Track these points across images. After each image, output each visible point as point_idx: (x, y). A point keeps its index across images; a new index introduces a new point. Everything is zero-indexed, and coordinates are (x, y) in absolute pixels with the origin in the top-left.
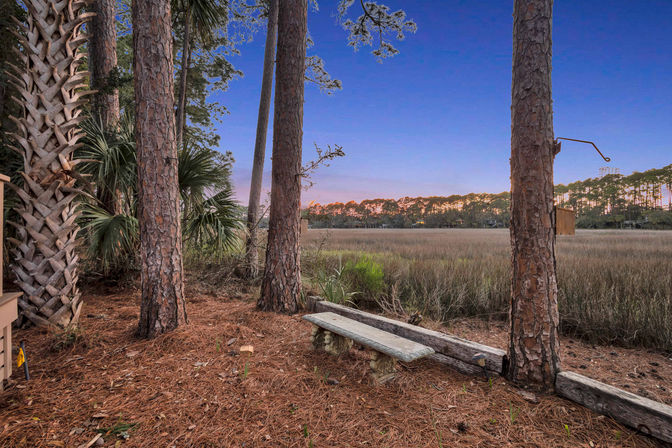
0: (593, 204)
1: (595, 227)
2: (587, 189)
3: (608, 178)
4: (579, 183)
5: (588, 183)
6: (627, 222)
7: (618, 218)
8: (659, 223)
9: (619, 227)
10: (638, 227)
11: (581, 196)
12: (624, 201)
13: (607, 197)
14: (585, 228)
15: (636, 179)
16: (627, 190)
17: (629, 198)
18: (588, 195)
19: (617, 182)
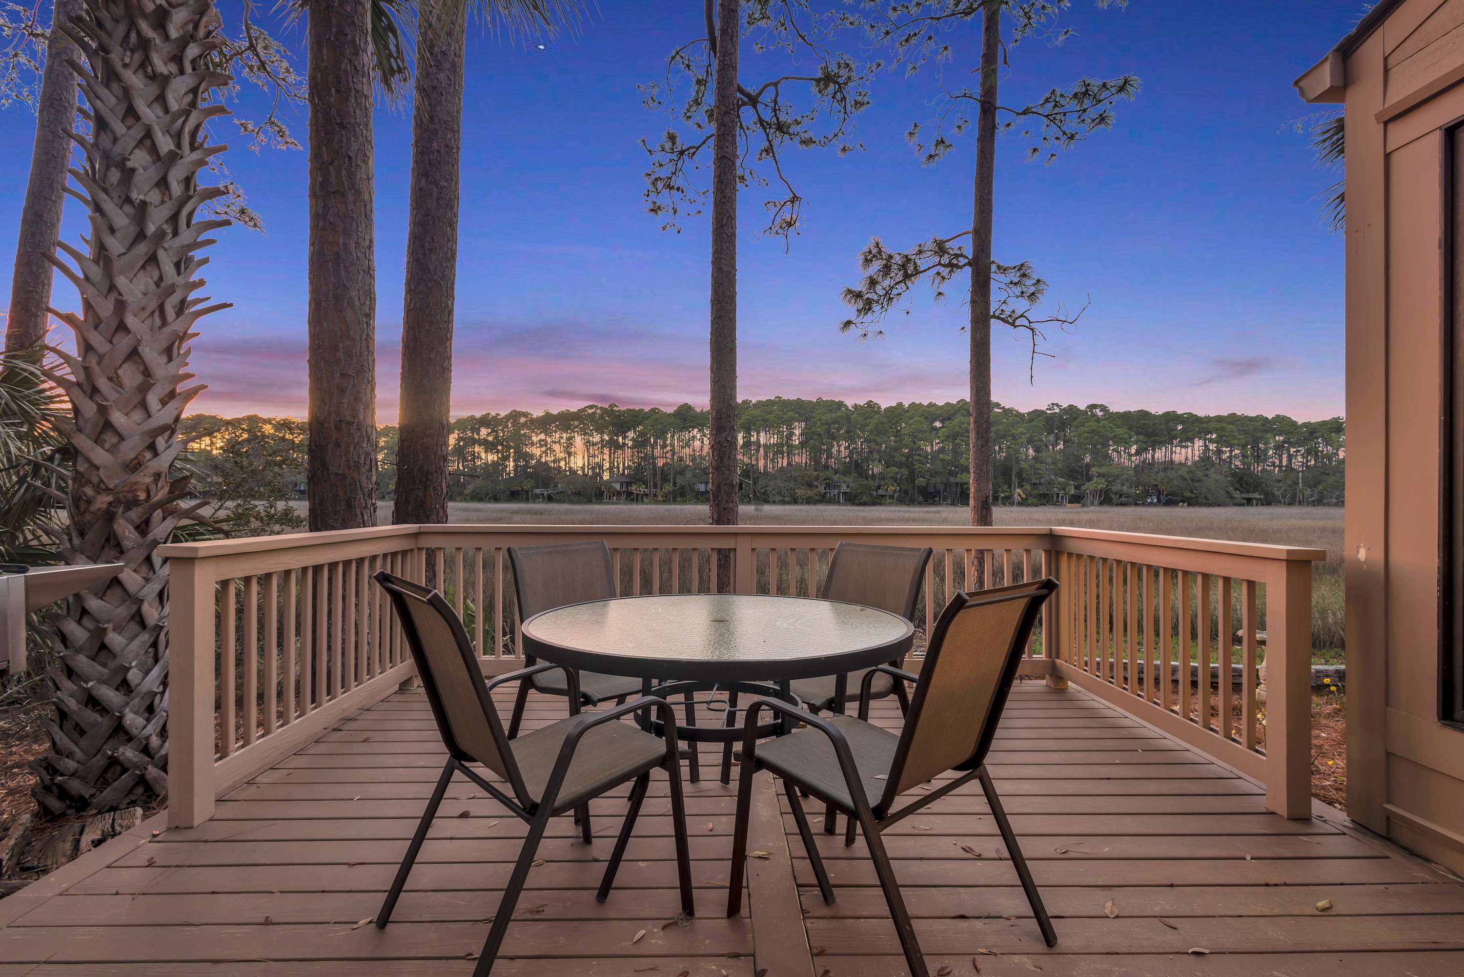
0: (491, 457)
1: (496, 499)
2: (484, 431)
3: (515, 416)
4: (472, 418)
5: (485, 421)
6: (538, 491)
7: (527, 485)
8: (575, 494)
9: (527, 500)
10: (550, 499)
11: (474, 442)
12: (532, 456)
13: (510, 448)
14: (480, 500)
15: (546, 423)
16: (535, 439)
17: (537, 451)
18: (484, 443)
19: (524, 425)
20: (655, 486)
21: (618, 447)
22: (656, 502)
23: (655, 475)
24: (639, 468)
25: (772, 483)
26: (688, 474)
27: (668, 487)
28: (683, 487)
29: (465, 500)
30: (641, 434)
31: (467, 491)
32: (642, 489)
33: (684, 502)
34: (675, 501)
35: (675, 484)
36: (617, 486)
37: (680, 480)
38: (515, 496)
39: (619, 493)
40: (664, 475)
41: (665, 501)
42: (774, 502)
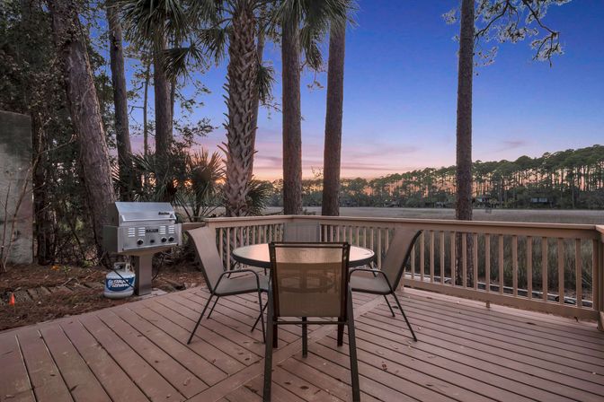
0: (417, 189)
1: (419, 206)
2: (414, 178)
3: (427, 171)
4: (409, 173)
5: (414, 174)
6: (438, 203)
7: (433, 200)
10: (444, 206)
11: (409, 183)
12: (436, 187)
13: (426, 184)
15: (443, 172)
16: (438, 180)
17: (439, 185)
18: (414, 183)
19: (432, 174)
20: (503, 200)
21: (483, 181)
22: (504, 208)
23: (503, 195)
24: (493, 191)
25: (590, 197)
26: (525, 194)
27: (511, 201)
28: (521, 200)
29: (406, 207)
30: (496, 174)
31: (407, 203)
32: (496, 202)
33: (522, 208)
34: (516, 208)
35: (516, 199)
36: (481, 200)
37: (519, 197)
38: (427, 205)
39: (481, 204)
40: (509, 194)
41: (509, 208)
42: (592, 209)
